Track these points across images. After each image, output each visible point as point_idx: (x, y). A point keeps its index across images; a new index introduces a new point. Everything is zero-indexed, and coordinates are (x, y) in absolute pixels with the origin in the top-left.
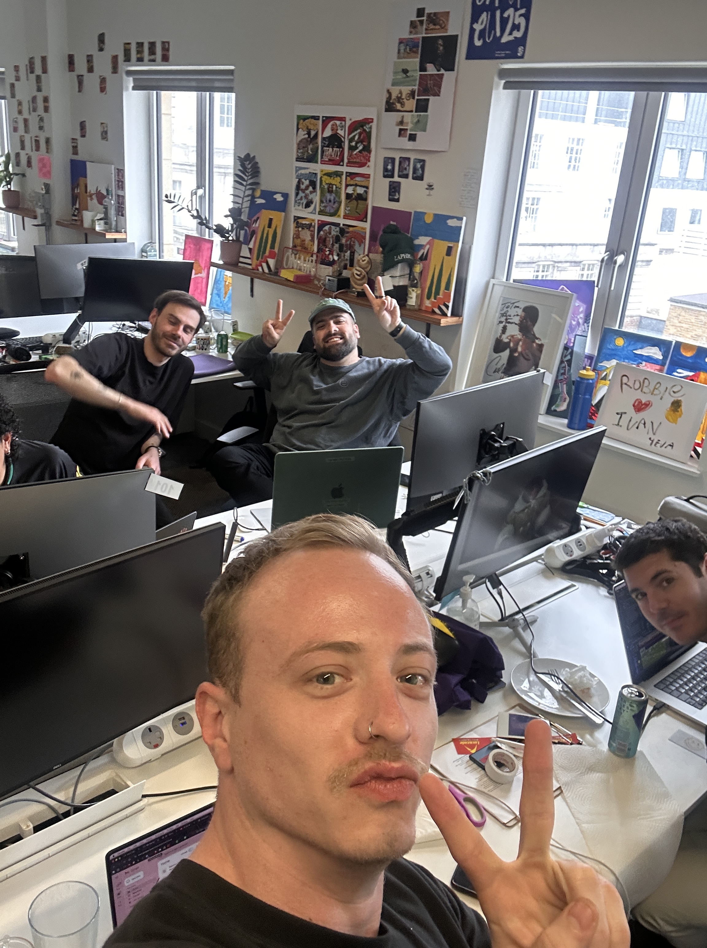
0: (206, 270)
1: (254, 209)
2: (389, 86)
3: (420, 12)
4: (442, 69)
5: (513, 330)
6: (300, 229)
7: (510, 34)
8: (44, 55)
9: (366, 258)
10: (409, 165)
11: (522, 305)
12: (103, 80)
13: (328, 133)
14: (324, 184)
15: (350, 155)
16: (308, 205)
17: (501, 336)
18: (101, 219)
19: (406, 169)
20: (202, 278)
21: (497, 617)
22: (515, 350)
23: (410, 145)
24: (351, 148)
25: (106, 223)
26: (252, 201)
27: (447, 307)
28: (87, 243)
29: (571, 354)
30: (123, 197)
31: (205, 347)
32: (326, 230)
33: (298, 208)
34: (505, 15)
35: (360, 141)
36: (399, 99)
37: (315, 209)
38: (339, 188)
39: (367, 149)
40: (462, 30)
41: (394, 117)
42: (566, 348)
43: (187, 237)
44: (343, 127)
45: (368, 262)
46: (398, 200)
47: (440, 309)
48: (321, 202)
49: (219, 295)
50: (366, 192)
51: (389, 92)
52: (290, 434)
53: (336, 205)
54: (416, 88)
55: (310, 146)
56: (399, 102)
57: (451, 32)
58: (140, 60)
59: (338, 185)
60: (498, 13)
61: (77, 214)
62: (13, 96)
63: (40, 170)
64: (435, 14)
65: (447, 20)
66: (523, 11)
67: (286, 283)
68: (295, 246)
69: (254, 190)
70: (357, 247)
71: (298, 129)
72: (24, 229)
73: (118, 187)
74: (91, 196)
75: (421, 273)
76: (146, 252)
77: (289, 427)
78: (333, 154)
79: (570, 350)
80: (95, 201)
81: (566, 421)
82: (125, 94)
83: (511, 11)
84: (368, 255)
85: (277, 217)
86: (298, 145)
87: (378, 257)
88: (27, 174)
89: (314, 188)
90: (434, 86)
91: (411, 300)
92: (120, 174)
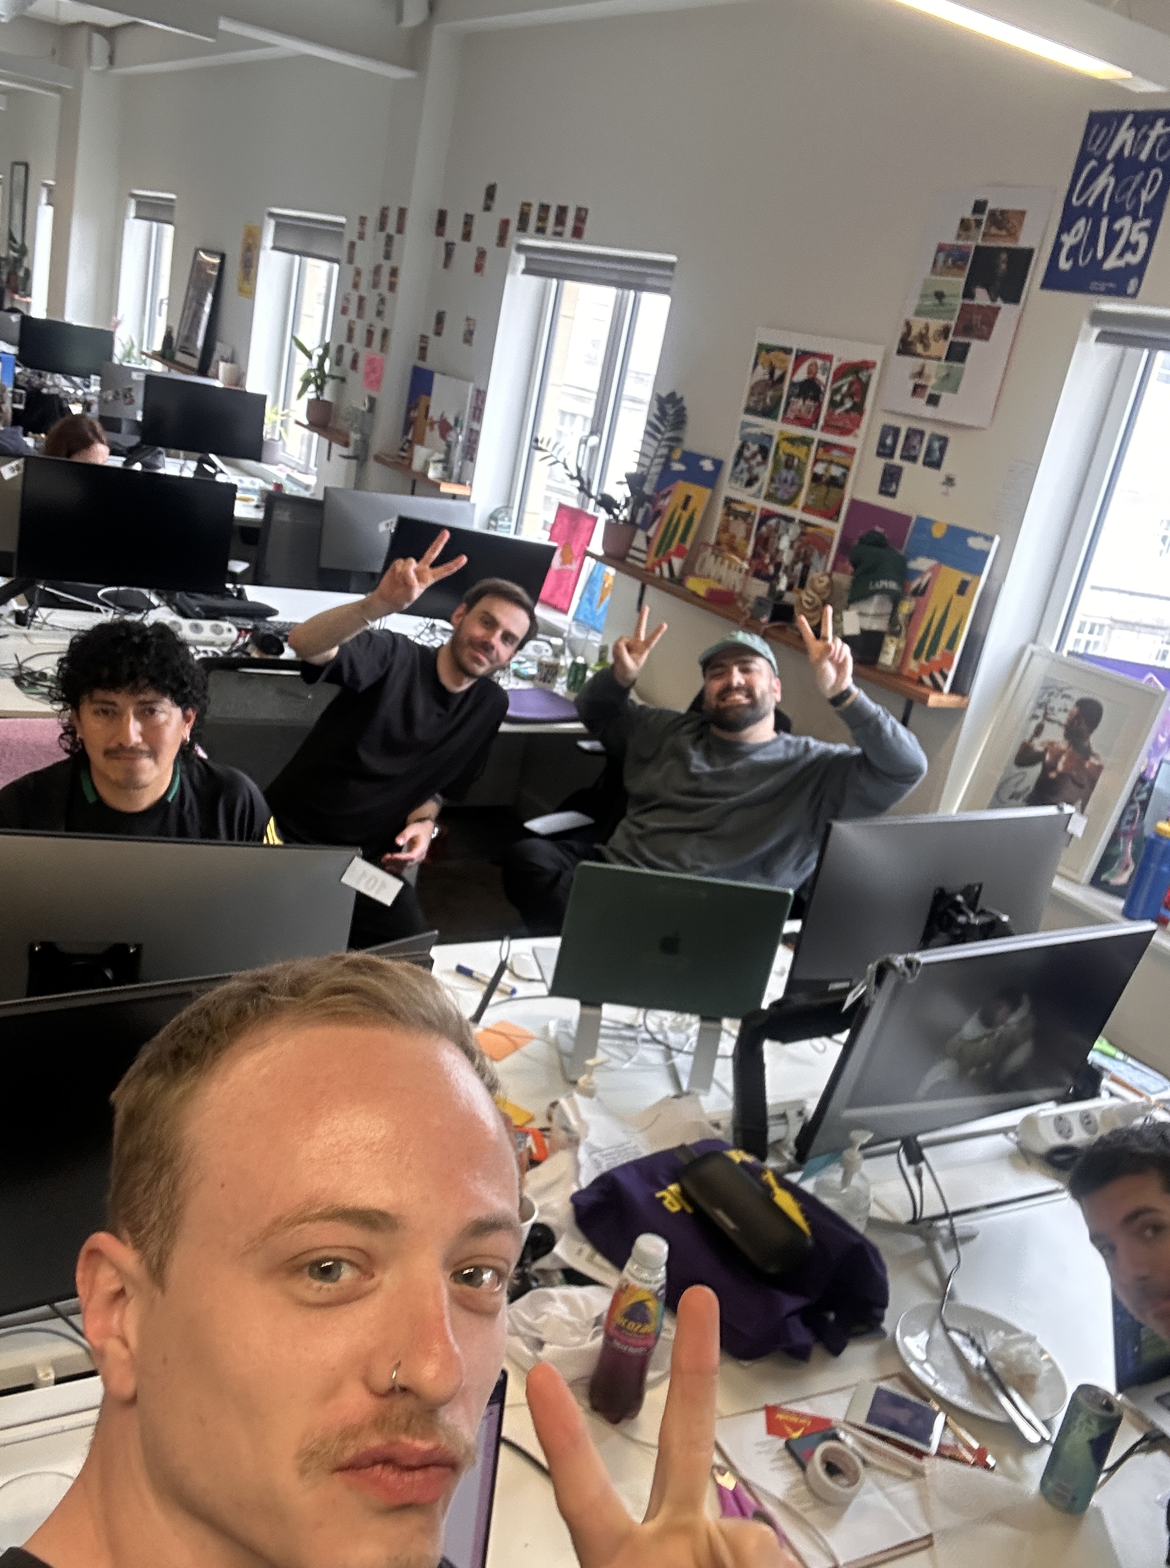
0: (579, 561)
1: (667, 477)
2: (909, 315)
3: (979, 207)
4: (999, 299)
5: (1055, 734)
6: (731, 518)
7: (1121, 255)
8: (403, 206)
9: (826, 579)
10: (921, 441)
11: (1077, 696)
12: (482, 254)
13: (802, 375)
14: (781, 452)
15: (830, 414)
16: (750, 483)
17: (1031, 740)
18: (439, 461)
19: (914, 447)
20: (572, 572)
21: (904, 1215)
22: (1053, 767)
23: (928, 411)
24: (833, 404)
25: (445, 469)
26: (666, 466)
27: (945, 677)
28: (413, 493)
29: (1150, 791)
30: (478, 433)
31: (549, 677)
32: (771, 526)
33: (733, 484)
34: (1117, 226)
35: (850, 394)
36: (923, 338)
37: (760, 490)
38: (802, 464)
39: (858, 408)
40: (1042, 241)
41: (910, 364)
42: (1142, 779)
43: (561, 507)
44: (826, 370)
45: (828, 585)
46: (893, 495)
47: (932, 677)
48: (772, 480)
49: (590, 602)
50: (845, 475)
51: (908, 325)
52: (640, 837)
53: (794, 489)
54: (953, 323)
55: (770, 393)
56: (922, 342)
57: (1024, 242)
58: (541, 230)
59: (803, 457)
60: (1104, 223)
61: (408, 447)
62: (351, 260)
63: (367, 375)
64: (1003, 212)
65: (1021, 223)
66: (1147, 223)
67: (692, 598)
68: (718, 543)
69: (671, 449)
70: (815, 559)
71: (756, 364)
72: (329, 458)
73: (474, 416)
74: (432, 424)
75: (910, 616)
76: (496, 520)
77: (641, 826)
78: (803, 410)
79: (1148, 785)
80: (436, 433)
81: (1121, 904)
82: (509, 279)
83: (1125, 222)
84: (830, 576)
85: (699, 494)
86: (753, 388)
87: (844, 579)
88: (349, 380)
89: (765, 458)
90: (982, 323)
91: (887, 657)
92: (480, 398)
